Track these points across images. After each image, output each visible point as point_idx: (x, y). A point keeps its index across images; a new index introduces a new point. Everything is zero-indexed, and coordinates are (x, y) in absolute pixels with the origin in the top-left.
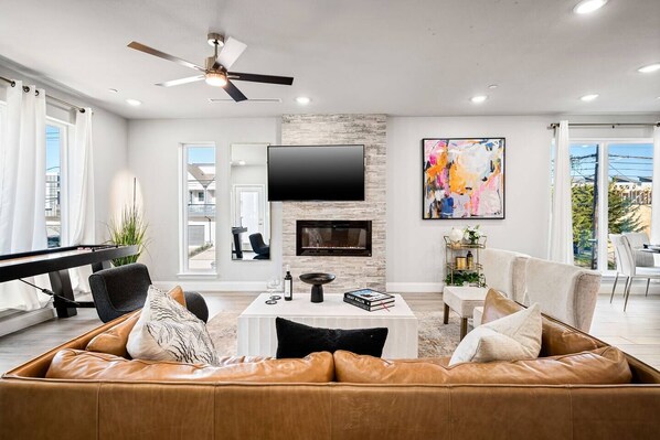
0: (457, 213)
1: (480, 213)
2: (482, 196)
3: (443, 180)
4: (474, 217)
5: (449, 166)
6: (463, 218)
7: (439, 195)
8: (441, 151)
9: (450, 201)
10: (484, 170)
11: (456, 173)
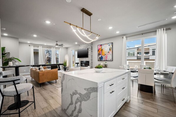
0: (103, 59)
1: (107, 60)
2: (108, 56)
3: (101, 53)
4: (106, 60)
5: (102, 50)
6: (104, 61)
7: (100, 56)
8: (100, 47)
9: (102, 57)
10: (108, 50)
11: (103, 51)
